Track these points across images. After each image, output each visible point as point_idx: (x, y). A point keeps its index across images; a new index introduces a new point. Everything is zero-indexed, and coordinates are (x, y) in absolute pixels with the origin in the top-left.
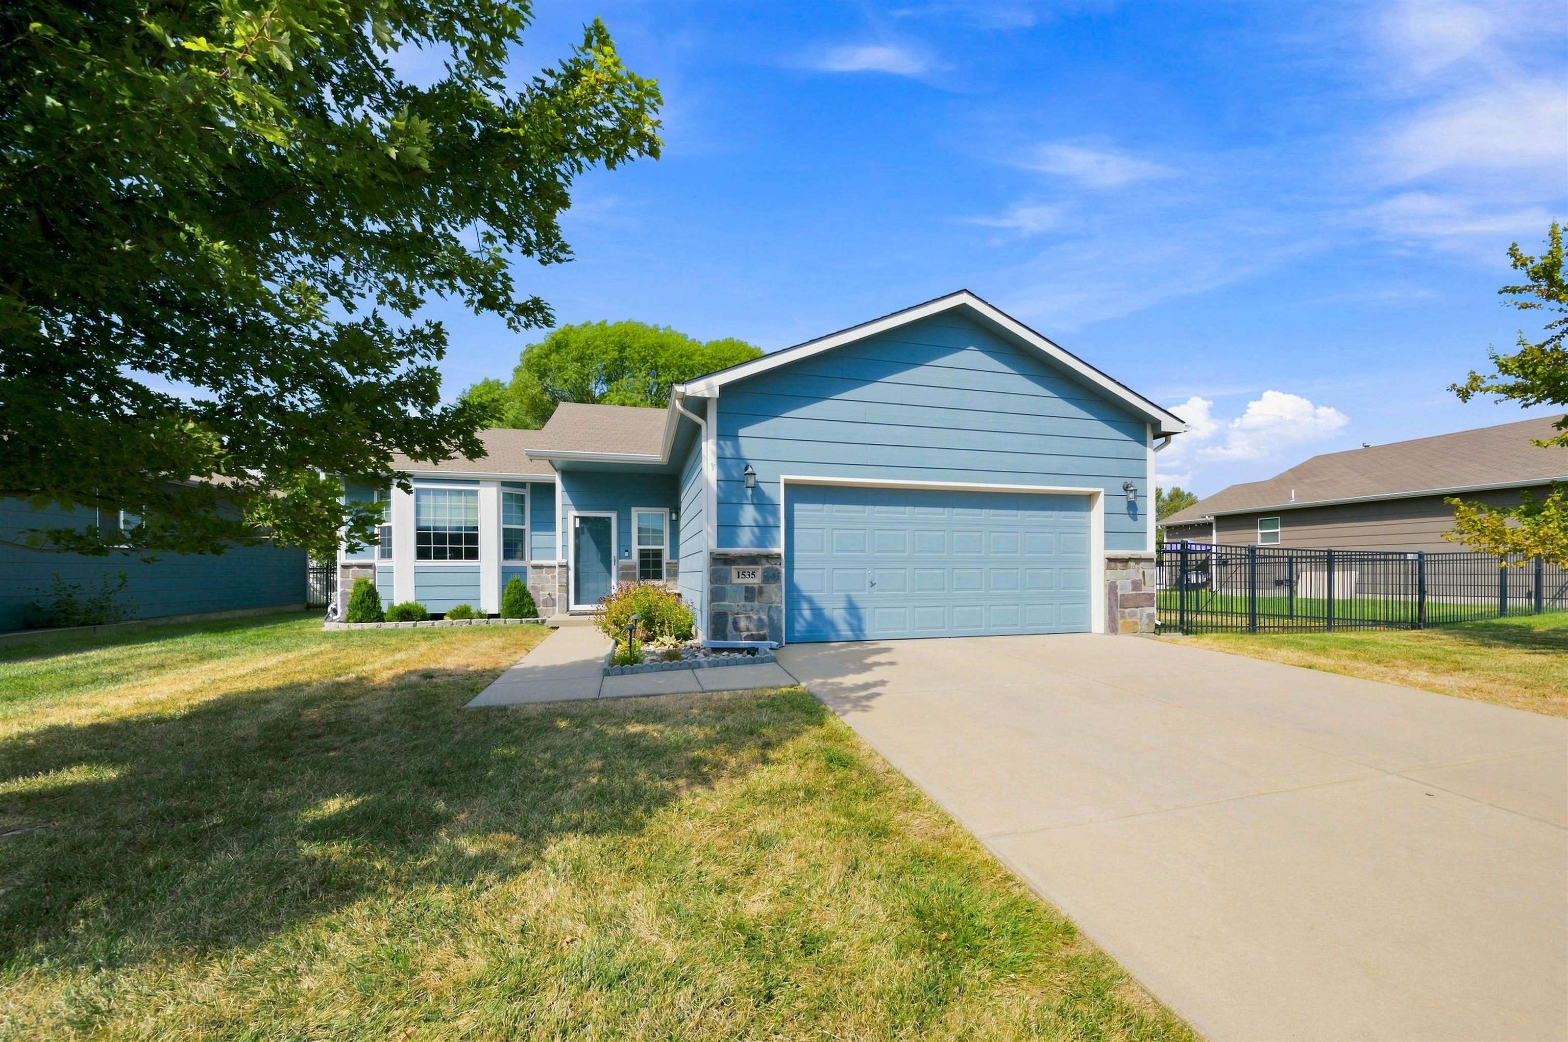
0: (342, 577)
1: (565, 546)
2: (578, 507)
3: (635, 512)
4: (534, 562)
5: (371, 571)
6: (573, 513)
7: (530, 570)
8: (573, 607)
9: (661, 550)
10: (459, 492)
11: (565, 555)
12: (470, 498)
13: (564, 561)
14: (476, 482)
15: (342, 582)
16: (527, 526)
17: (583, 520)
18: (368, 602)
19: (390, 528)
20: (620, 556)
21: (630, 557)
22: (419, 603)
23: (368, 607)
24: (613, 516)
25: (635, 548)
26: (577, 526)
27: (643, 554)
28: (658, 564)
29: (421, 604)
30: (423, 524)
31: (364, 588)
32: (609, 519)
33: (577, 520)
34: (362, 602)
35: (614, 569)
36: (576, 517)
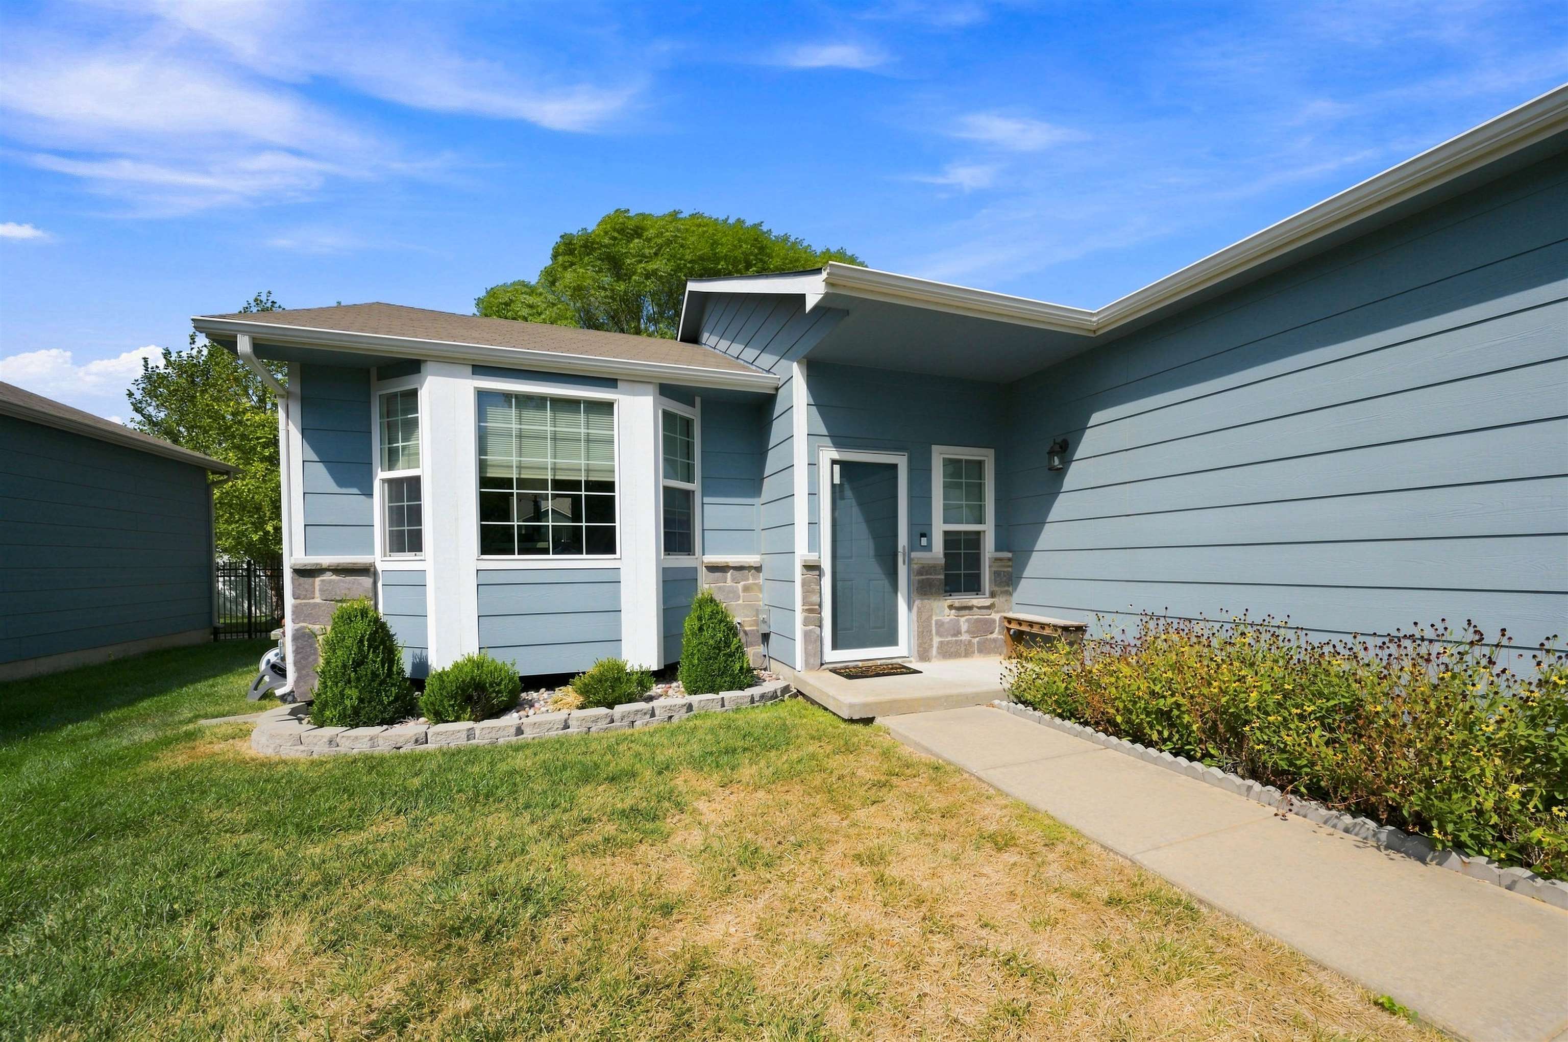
0: (296, 597)
1: (813, 524)
2: (839, 442)
3: (939, 455)
4: (712, 558)
5: (367, 581)
6: (829, 454)
7: (703, 574)
8: (832, 656)
9: (978, 533)
10: (571, 404)
11: (814, 544)
12: (595, 419)
13: (812, 557)
14: (610, 382)
15: (296, 610)
16: (695, 486)
17: (845, 466)
18: (375, 662)
19: (414, 484)
20: (913, 546)
21: (929, 548)
22: (490, 655)
23: (375, 675)
24: (901, 461)
25: (939, 528)
26: (837, 481)
27: (950, 539)
28: (975, 561)
29: (500, 658)
30: (492, 473)
31: (361, 627)
32: (894, 467)
33: (837, 468)
34: (358, 664)
35: (902, 570)
36: (834, 462)
